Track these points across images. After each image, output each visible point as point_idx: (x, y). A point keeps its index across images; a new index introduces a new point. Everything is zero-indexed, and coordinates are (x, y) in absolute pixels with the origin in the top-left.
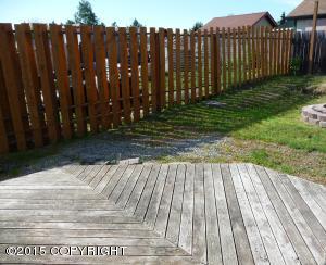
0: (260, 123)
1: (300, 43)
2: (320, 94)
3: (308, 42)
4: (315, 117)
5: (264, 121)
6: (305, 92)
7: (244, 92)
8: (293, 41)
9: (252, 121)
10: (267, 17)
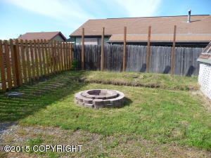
0: (46, 108)
1: (76, 51)
2: (88, 82)
3: (80, 51)
4: (82, 101)
5: (48, 107)
6: (80, 81)
7: (40, 83)
8: (73, 50)
9: (40, 107)
10: (60, 35)
